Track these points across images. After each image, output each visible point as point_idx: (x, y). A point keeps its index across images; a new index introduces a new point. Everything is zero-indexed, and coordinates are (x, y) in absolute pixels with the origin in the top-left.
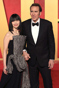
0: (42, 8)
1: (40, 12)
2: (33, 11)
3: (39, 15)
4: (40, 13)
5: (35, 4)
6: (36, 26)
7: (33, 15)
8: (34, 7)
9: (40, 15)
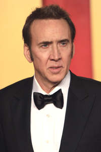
2: (51, 43)
6: (50, 107)
8: (52, 22)
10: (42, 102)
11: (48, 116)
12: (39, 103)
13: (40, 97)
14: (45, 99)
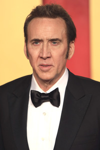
0: (77, 23)
1: (69, 43)
3: (67, 56)
4: (69, 47)
5: (50, 8)
7: (45, 56)
8: (46, 20)
9: (70, 56)
10: (39, 100)
11: (44, 114)
12: (36, 101)
13: (37, 95)
14: (42, 97)
